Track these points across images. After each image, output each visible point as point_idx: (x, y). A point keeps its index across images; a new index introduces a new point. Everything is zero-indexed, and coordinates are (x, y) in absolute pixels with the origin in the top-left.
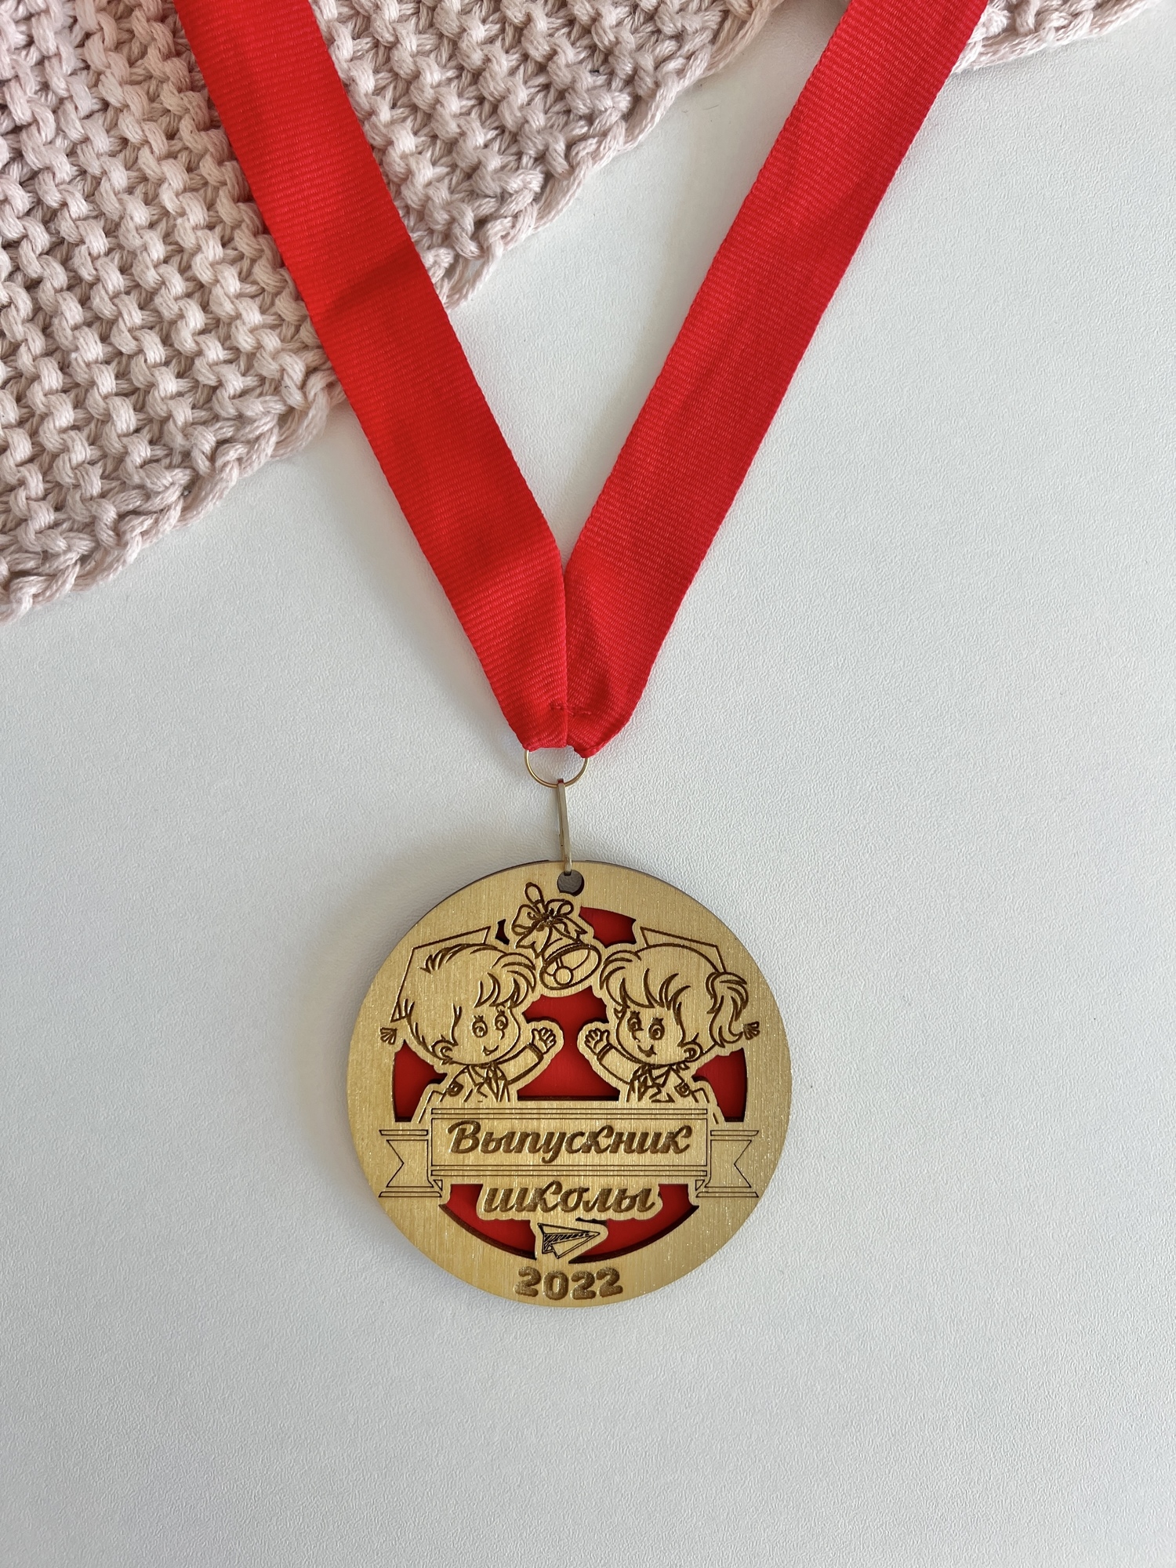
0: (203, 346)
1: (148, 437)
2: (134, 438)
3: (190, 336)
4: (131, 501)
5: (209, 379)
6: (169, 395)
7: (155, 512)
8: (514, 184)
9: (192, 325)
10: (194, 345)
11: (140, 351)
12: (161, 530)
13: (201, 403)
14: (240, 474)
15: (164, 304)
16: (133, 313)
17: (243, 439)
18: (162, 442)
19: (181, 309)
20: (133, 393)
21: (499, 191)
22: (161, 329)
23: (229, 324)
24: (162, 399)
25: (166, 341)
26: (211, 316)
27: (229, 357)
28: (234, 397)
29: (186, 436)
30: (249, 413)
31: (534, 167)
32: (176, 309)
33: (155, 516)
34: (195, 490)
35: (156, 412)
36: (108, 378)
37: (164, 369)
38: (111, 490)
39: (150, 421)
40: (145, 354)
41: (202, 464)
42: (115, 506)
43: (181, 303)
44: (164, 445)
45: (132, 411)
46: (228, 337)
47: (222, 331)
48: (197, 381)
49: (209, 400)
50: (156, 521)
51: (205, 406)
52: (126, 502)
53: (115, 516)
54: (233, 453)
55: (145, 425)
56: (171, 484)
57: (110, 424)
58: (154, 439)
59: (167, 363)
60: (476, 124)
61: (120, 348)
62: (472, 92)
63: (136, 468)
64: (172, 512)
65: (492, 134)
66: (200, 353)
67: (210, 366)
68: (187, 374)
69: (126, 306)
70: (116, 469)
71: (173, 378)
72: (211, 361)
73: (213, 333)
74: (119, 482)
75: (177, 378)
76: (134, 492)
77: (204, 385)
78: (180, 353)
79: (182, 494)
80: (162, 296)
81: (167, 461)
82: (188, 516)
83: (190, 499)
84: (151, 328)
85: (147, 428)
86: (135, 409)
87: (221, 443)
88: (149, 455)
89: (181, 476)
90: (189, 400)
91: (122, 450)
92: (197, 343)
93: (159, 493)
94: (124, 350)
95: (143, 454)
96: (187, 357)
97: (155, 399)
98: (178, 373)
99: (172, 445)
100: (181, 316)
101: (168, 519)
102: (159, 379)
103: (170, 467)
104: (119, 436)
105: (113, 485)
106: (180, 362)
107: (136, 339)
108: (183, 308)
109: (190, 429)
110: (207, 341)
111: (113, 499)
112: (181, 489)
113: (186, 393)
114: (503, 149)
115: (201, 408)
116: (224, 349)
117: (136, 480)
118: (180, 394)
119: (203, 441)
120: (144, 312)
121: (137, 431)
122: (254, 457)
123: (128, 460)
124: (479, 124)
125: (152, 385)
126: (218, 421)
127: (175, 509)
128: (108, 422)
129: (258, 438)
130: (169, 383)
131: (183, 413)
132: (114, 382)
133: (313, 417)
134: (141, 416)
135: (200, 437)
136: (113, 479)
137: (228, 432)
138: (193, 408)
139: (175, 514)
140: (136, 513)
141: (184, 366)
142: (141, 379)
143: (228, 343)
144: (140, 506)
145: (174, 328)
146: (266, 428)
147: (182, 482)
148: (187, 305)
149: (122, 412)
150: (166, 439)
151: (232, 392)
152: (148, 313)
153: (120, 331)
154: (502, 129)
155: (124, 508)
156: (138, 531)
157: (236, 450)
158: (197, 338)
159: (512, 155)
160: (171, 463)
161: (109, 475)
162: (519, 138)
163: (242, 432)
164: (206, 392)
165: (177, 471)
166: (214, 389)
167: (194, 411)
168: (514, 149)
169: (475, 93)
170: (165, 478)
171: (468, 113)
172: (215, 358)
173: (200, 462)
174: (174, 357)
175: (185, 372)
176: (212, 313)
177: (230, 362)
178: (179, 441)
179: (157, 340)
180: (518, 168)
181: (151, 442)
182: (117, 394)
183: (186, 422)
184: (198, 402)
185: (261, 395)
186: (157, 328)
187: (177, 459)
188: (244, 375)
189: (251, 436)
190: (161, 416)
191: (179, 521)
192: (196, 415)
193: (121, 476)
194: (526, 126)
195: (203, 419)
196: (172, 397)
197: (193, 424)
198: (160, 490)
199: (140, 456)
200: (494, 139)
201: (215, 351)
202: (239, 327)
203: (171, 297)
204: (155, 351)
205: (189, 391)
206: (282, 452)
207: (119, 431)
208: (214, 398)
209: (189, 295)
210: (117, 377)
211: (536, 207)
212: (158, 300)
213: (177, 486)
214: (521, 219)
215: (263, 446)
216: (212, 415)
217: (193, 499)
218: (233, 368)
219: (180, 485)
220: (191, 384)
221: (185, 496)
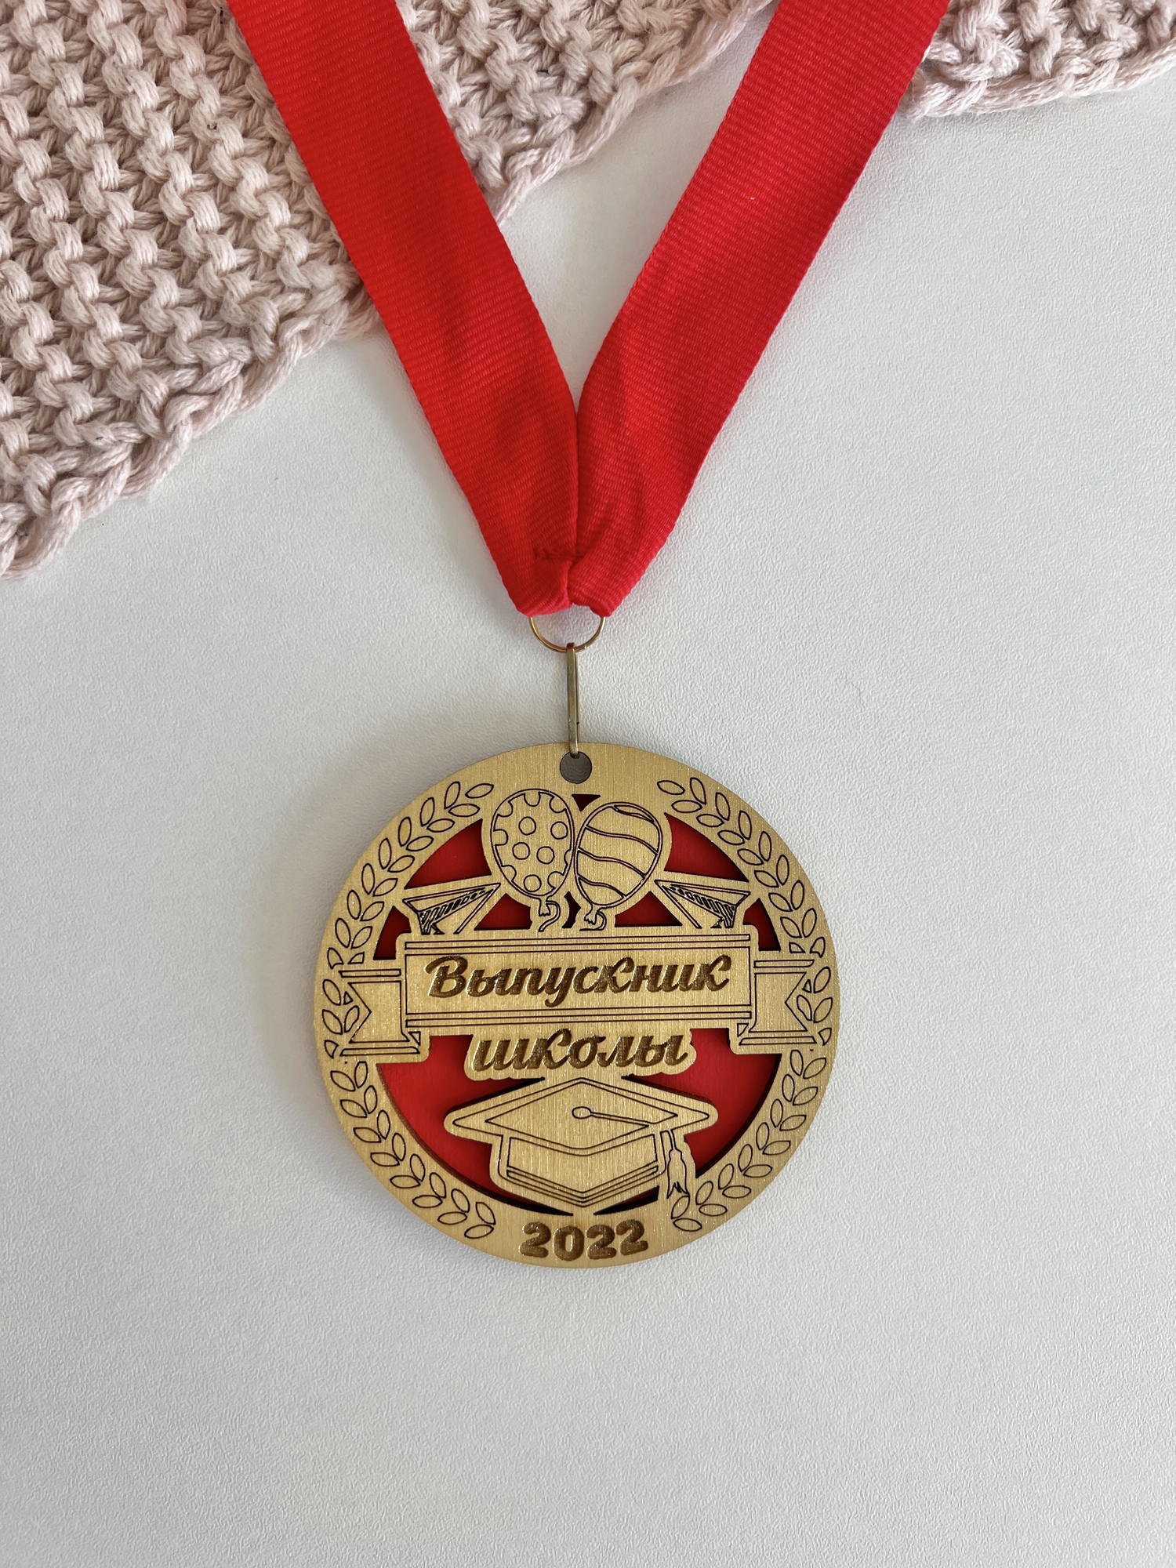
0: (48, 360)
3: (32, 346)
5: (52, 399)
9: (36, 334)
10: (36, 357)
13: (42, 424)
14: (83, 516)
15: (5, 308)
17: (88, 472)
19: (24, 315)
23: (82, 335)
26: (61, 324)
27: (80, 373)
28: (81, 422)
29: (19, 466)
30: (98, 442)
32: (19, 314)
34: (31, 533)
41: (37, 501)
43: (25, 307)
46: (79, 349)
47: (73, 341)
48: (38, 401)
49: (50, 424)
51: (45, 431)
54: (77, 489)
64: (4, 553)
66: (43, 368)
67: (55, 383)
68: (28, 391)
71: (9, 397)
72: (56, 378)
73: (62, 343)
75: (14, 395)
77: (46, 406)
78: (21, 366)
79: (16, 534)
82: (23, 566)
83: (26, 542)
87: (62, 476)
89: (14, 513)
90: (27, 422)
92: (40, 355)
96: (29, 371)
98: (16, 390)
100: (24, 322)
106: (20, 376)
108: (27, 313)
109: (24, 459)
110: (52, 353)
112: (14, 528)
113: (25, 413)
115: (41, 432)
116: (74, 363)
118: (17, 415)
119: (39, 473)
122: (100, 496)
126: (58, 449)
127: (8, 550)
129: (105, 473)
131: (17, 438)
135: (36, 468)
137: (71, 463)
138: (30, 433)
139: (8, 555)
141: (25, 382)
143: (78, 357)
145: (14, 335)
146: (118, 460)
147: (16, 519)
148: (32, 311)
151: (79, 416)
157: (79, 486)
158: (41, 350)
163: (88, 465)
164: (48, 413)
165: (9, 506)
166: (57, 411)
167: (32, 436)
172: (62, 375)
174: (12, 370)
175: (25, 388)
176: (63, 319)
177: (78, 379)
178: (10, 472)
183: (20, 450)
184: (39, 424)
185: (113, 420)
187: (6, 492)
188: (95, 395)
189: (98, 469)
192: (34, 441)
195: (43, 446)
196: (5, 418)
197: (31, 452)
201: (61, 366)
202: (93, 339)
203: (14, 300)
205: (29, 411)
208: (56, 422)
213: (9, 524)
216: (53, 443)
217: (30, 542)
218: (83, 386)
219: (14, 523)
220: (30, 404)
221: (21, 539)
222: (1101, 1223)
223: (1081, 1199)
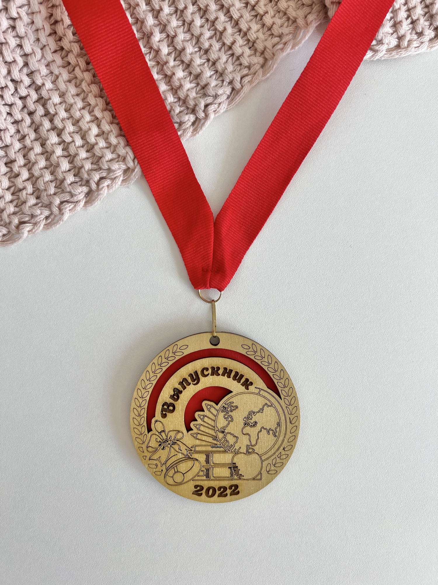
0: (98, 141)
1: (73, 173)
2: (68, 173)
3: (93, 137)
4: (66, 197)
5: (99, 153)
6: (83, 158)
7: (74, 202)
8: (220, 92)
9: (94, 133)
10: (94, 140)
11: (73, 141)
12: (77, 209)
13: (95, 162)
14: (108, 191)
15: (83, 125)
16: (70, 127)
17: (110, 177)
18: (79, 176)
19: (89, 127)
20: (68, 156)
21: (214, 94)
22: (81, 134)
23: (108, 134)
24: (80, 160)
25: (83, 138)
26: (100, 130)
27: (107, 146)
28: (107, 161)
29: (88, 174)
30: (113, 168)
31: (228, 86)
32: (87, 126)
33: (75, 204)
34: (90, 195)
35: (77, 165)
36: (59, 150)
37: (81, 148)
38: (58, 192)
39: (75, 167)
40: (75, 143)
41: (94, 186)
42: (59, 199)
43: (90, 124)
44: (79, 177)
45: (67, 163)
46: (107, 138)
47: (105, 136)
48: (95, 154)
49: (98, 161)
50: (75, 205)
51: (96, 164)
52: (64, 198)
53: (59, 203)
54: (107, 183)
55: (72, 169)
56: (81, 192)
57: (59, 167)
58: (76, 174)
59: (83, 146)
60: (207, 69)
61: (65, 140)
62: (205, 57)
63: (68, 185)
64: (81, 203)
65: (212, 73)
66: (96, 144)
67: (100, 149)
68: (91, 151)
69: (68, 125)
70: (60, 184)
71: (85, 152)
72: (100, 147)
73: (102, 136)
74: (61, 190)
76: (67, 194)
77: (97, 156)
78: (89, 143)
79: (85, 196)
80: (82, 122)
81: (80, 183)
82: (87, 206)
83: (88, 198)
84: (77, 133)
85: (73, 170)
86: (69, 162)
87: (101, 178)
88: (73, 180)
89: (85, 189)
90: (90, 161)
91: (63, 178)
92: (96, 140)
93: (76, 195)
94: (66, 141)
95: (71, 180)
96: (91, 145)
97: (78, 160)
98: (87, 150)
99: (82, 177)
100: (90, 129)
101: (79, 205)
102: (80, 152)
103: (81, 185)
104: (62, 172)
105: (59, 190)
106: (88, 146)
107: (71, 137)
108: (90, 126)
109: (90, 172)
110: (99, 139)
111: (58, 196)
112: (85, 194)
113: (89, 158)
114: (216, 78)
115: (95, 164)
116: (106, 143)
117: (68, 190)
118: (87, 158)
119: (95, 177)
120: (74, 127)
121: (69, 170)
122: (114, 185)
123: (65, 182)
124: (208, 69)
125: (77, 155)
126: (101, 170)
127: (82, 202)
128: (58, 167)
129: (115, 178)
130: (83, 154)
131: (88, 166)
132: (61, 152)
133: (137, 172)
134: (71, 165)
135: (93, 175)
136: (59, 188)
137: (104, 174)
138: (91, 164)
139: (82, 203)
140: (67, 202)
141: (90, 148)
142: (73, 152)
143: (107, 141)
144: (69, 199)
145: (87, 133)
146: (118, 174)
147: (85, 191)
148: (92, 125)
149: (64, 163)
150: (81, 174)
151: (107, 159)
152: (76, 127)
153: (65, 133)
154: (217, 71)
155: (63, 200)
156: (68, 209)
157: (108, 182)
158: (96, 138)
159: (220, 81)
160: (81, 184)
161: (58, 186)
162: (223, 75)
163: (109, 175)
164: (97, 158)
165: (84, 187)
166: (101, 158)
167: (92, 165)
168: (221, 79)
169: (206, 58)
170: (79, 189)
171: (204, 64)
172: (102, 146)
173: (93, 185)
174: (86, 144)
176: (101, 129)
177: (107, 148)
178: (86, 176)
179: (80, 137)
180: (222, 86)
181: (74, 175)
182: (62, 156)
183: (88, 169)
184: (94, 162)
185: (118, 161)
186: (79, 133)
187: (84, 183)
188: (112, 153)
189: (113, 177)
190: (79, 166)
191: (83, 207)
192: (93, 167)
193: (62, 188)
194: (226, 71)
195: (95, 169)
196: (84, 159)
197: (91, 170)
198: (77, 194)
199: (70, 181)
200: (213, 75)
201: (102, 144)
202: (111, 135)
204: (79, 142)
206: (124, 184)
207: (62, 171)
208: (100, 161)
209: (92, 121)
210: (63, 150)
211: (228, 101)
212: (80, 123)
213: (83, 193)
214: (221, 105)
215: (117, 181)
216: (99, 167)
217: (89, 199)
218: (108, 150)
219: (85, 192)
220: (91, 155)
221: (86, 197)
222: (412, 408)
223: (405, 400)
